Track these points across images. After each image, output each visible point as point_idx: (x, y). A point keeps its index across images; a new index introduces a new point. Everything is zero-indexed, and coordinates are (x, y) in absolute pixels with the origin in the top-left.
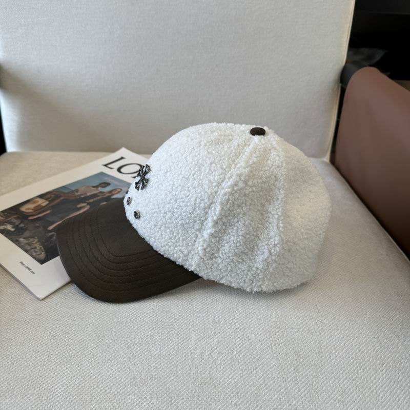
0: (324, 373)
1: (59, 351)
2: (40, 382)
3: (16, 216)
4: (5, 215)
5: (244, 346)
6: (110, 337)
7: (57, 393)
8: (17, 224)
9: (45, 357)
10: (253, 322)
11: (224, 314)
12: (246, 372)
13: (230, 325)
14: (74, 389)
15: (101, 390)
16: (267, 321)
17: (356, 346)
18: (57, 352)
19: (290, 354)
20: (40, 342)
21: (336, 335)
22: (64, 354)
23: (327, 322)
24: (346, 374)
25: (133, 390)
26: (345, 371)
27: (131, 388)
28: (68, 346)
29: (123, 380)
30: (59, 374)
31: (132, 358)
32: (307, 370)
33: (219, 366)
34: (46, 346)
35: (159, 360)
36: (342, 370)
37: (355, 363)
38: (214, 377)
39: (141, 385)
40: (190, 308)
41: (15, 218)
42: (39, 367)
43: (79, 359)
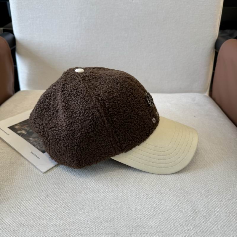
0: (211, 221)
1: (51, 204)
2: (39, 222)
3: (27, 126)
4: (21, 125)
5: (161, 204)
6: (80, 196)
7: (49, 229)
8: (28, 130)
9: (42, 208)
10: (166, 189)
11: (149, 185)
12: (163, 219)
13: (153, 191)
14: (60, 227)
15: (75, 228)
16: (175, 189)
17: (230, 205)
18: (49, 205)
19: (189, 209)
20: (40, 198)
21: (217, 198)
22: (53, 206)
23: (212, 190)
24: (225, 222)
25: (95, 229)
26: (224, 220)
27: (93, 227)
28: (56, 202)
29: (88, 223)
30: (50, 218)
31: (93, 209)
32: (200, 219)
33: (146, 215)
34: (43, 201)
35: (110, 211)
36: (223, 220)
37: (230, 216)
38: (143, 222)
39: (99, 225)
40: (128, 180)
41: (26, 127)
42: (39, 214)
43: (62, 209)
